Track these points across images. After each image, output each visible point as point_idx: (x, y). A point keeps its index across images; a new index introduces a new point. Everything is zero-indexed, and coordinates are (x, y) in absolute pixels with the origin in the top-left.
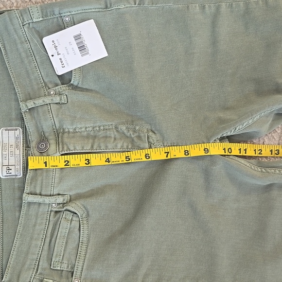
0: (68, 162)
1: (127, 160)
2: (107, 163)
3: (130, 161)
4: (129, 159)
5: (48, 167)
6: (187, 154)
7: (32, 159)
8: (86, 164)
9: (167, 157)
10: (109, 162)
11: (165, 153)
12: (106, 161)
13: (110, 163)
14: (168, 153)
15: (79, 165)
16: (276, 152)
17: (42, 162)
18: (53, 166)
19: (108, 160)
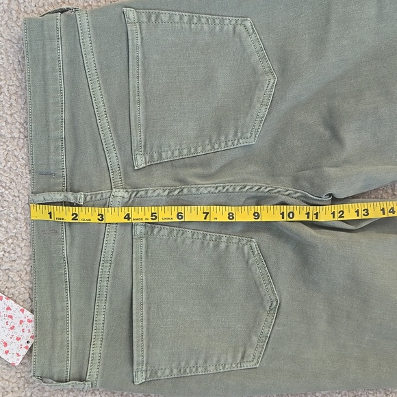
0: (77, 215)
1: (152, 219)
2: (126, 221)
3: (156, 221)
4: (156, 217)
5: (52, 219)
6: (231, 217)
7: (35, 207)
8: (99, 219)
9: (205, 218)
10: (129, 219)
11: (204, 213)
12: (125, 218)
13: (130, 221)
14: (207, 213)
15: (90, 220)
16: (364, 212)
17: (46, 212)
18: (59, 219)
19: (128, 217)
